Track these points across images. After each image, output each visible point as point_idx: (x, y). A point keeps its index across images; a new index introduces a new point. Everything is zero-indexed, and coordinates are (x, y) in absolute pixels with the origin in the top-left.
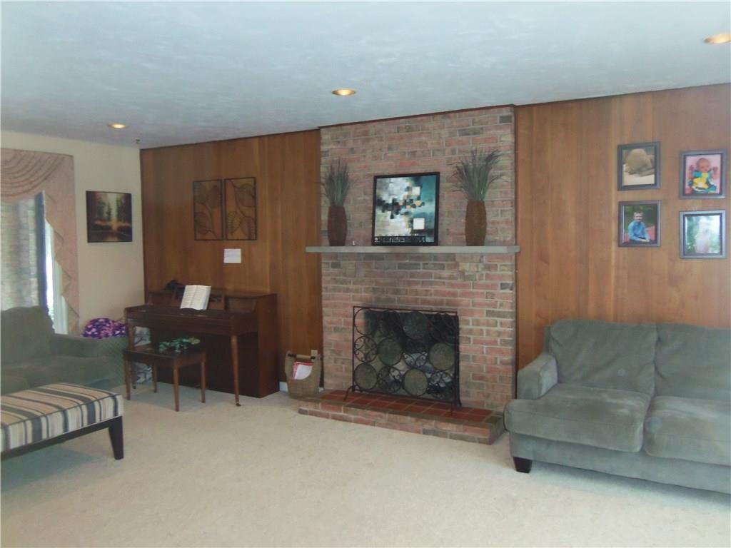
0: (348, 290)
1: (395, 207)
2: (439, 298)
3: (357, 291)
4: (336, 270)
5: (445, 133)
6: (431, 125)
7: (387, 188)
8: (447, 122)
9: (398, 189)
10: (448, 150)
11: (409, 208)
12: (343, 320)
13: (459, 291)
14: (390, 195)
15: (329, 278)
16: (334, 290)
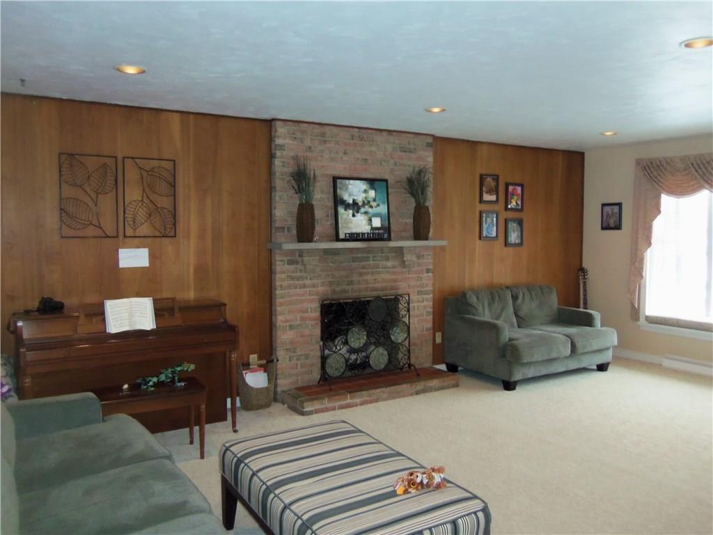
0: (304, 286)
1: (355, 207)
2: (384, 285)
3: (314, 286)
4: (292, 267)
5: (389, 147)
6: (379, 138)
7: (347, 189)
8: (391, 138)
9: (356, 190)
10: (392, 162)
11: (367, 208)
12: (299, 316)
13: (399, 277)
14: (350, 195)
15: (283, 276)
16: (289, 287)
